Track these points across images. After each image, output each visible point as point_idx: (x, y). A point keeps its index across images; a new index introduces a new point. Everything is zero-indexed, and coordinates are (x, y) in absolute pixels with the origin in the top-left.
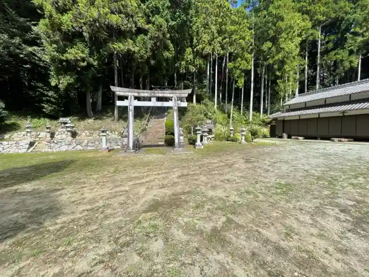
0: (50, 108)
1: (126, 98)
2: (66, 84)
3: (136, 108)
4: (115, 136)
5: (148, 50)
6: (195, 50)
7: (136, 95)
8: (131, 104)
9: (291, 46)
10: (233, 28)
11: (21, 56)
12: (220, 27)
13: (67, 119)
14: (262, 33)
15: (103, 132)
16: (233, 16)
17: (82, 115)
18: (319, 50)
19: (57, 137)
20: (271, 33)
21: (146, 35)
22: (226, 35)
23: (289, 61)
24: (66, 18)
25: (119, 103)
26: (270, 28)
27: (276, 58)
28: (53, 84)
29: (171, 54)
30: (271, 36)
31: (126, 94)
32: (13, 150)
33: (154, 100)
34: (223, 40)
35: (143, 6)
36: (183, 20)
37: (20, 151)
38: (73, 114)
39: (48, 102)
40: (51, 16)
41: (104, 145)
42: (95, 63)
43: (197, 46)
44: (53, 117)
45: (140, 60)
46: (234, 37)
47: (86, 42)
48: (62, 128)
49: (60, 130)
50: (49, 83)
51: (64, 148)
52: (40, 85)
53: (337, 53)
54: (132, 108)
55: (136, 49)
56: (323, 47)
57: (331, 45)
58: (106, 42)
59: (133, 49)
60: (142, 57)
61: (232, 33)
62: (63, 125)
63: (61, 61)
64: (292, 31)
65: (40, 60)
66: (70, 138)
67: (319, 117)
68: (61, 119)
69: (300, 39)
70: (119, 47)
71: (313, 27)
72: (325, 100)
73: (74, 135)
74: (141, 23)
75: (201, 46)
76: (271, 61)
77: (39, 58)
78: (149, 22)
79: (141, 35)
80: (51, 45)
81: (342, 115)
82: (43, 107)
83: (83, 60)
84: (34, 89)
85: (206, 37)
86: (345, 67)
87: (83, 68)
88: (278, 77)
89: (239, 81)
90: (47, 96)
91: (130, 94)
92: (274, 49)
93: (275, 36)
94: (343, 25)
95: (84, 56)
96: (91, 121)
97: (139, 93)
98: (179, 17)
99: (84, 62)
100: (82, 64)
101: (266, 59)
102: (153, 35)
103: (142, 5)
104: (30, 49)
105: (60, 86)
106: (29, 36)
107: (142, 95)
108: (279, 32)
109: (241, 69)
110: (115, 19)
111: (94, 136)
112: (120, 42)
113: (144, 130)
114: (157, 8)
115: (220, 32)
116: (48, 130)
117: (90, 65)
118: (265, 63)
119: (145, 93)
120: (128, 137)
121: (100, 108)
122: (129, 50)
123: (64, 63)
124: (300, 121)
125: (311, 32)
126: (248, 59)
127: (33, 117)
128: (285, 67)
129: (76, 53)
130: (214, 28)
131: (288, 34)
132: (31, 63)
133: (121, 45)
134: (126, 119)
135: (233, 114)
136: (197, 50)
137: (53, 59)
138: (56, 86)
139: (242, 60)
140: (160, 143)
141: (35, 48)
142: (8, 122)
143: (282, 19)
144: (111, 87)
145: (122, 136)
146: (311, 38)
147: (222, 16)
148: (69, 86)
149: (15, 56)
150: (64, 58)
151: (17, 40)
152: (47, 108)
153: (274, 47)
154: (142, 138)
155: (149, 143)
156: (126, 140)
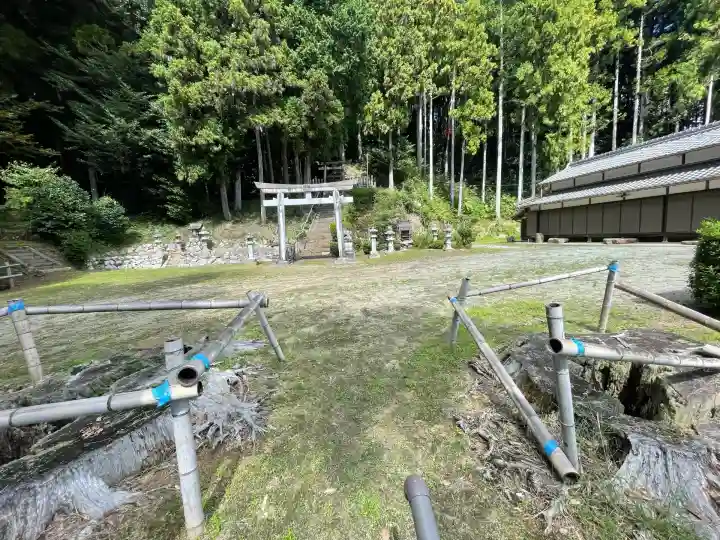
0: (175, 210)
1: (274, 195)
2: (196, 177)
3: (287, 207)
4: (262, 245)
5: (304, 119)
6: (387, 95)
7: (287, 191)
8: (281, 203)
9: (572, 67)
10: (457, 44)
11: (140, 143)
12: (434, 45)
13: (198, 225)
14: (518, 44)
15: (249, 239)
16: (458, 21)
17: (217, 217)
18: (639, 66)
19: (190, 249)
20: (533, 44)
21: (299, 96)
22: (446, 59)
23: (568, 96)
24: (194, 90)
25: (266, 203)
26: (532, 35)
27: (543, 92)
28: (180, 178)
29: (339, 117)
30: (533, 50)
31: (274, 191)
32: (147, 266)
33: (309, 195)
34: (439, 68)
35: (294, 54)
36: (355, 62)
37: (154, 267)
38: (204, 216)
39: (173, 202)
40: (177, 91)
41: (251, 257)
42: (231, 143)
43: (390, 87)
44: (180, 222)
45: (291, 135)
46: (461, 61)
47: (218, 115)
48: (194, 237)
49: (191, 239)
50: (176, 176)
51: (203, 262)
52: (162, 179)
53: (675, 70)
54: (281, 209)
55: (286, 121)
56: (647, 59)
57: (661, 55)
58: (243, 115)
59: (281, 121)
60: (294, 130)
61: (457, 53)
62: (194, 233)
63: (190, 147)
64: (575, 37)
65: (162, 146)
66: (206, 250)
67: (590, 204)
68: (192, 225)
69: (593, 50)
70: (261, 120)
71: (622, 22)
72: (603, 172)
73: (210, 245)
74: (291, 80)
75: (396, 87)
76: (533, 100)
77: (161, 144)
78: (301, 77)
79: (291, 98)
80: (177, 128)
81: (621, 199)
82: (167, 210)
83: (217, 143)
84: (156, 185)
85: (406, 69)
86: (688, 99)
87: (216, 153)
88: (547, 129)
89: (471, 143)
90: (172, 193)
91: (279, 191)
92: (538, 75)
93: (541, 50)
94: (688, 12)
95: (218, 137)
96: (228, 225)
97: (289, 189)
98: (349, 58)
99: (217, 145)
100: (216, 149)
101: (524, 96)
102: (308, 98)
103: (291, 51)
104: (149, 133)
105: (190, 180)
106: (147, 115)
107: (294, 191)
108: (547, 42)
109: (474, 121)
110: (254, 83)
111: (235, 246)
112: (264, 112)
113: (302, 237)
114: (313, 54)
115: (434, 54)
116: (178, 241)
117: (225, 147)
118: (524, 104)
119: (297, 188)
120: (278, 245)
121: (240, 207)
122: (275, 123)
123: (193, 150)
124: (563, 211)
125: (614, 34)
126: (487, 100)
127: (155, 223)
128: (560, 109)
129: (208, 134)
130: (420, 50)
131: (566, 43)
132: (152, 152)
133: (264, 117)
134: (276, 220)
135: (464, 201)
136: (390, 95)
137: (180, 146)
138: (185, 180)
139: (475, 103)
140: (324, 254)
141: (157, 130)
142: (129, 231)
143: (554, 17)
144: (256, 183)
145: (272, 244)
146: (617, 46)
147: (438, 23)
148: (201, 180)
149: (133, 145)
150: (193, 143)
151: (135, 123)
152: (173, 210)
153: (538, 72)
154: (299, 247)
155: (309, 254)
156: (277, 248)
